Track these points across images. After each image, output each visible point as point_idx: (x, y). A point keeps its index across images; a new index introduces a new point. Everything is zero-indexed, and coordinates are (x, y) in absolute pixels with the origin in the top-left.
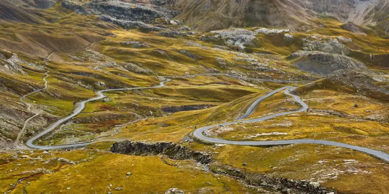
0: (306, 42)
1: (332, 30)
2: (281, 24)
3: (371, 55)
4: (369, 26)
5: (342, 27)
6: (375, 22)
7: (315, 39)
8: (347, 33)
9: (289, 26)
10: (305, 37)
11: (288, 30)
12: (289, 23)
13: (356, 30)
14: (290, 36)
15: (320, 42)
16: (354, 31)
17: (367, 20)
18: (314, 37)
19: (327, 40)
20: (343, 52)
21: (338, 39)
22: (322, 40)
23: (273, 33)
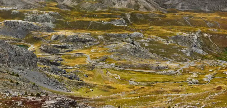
0: (27, 15)
1: (49, 8)
2: (12, 4)
3: (67, 22)
4: (73, 6)
5: (56, 6)
6: (77, 3)
7: (33, 13)
8: (58, 10)
9: (18, 5)
10: (27, 12)
11: (17, 8)
12: (18, 4)
13: (64, 8)
14: (16, 12)
15: (36, 15)
16: (63, 8)
17: (73, 2)
18: (33, 12)
19: (42, 14)
20: (51, 21)
21: (49, 13)
22: (39, 13)
23: (4, 10)
